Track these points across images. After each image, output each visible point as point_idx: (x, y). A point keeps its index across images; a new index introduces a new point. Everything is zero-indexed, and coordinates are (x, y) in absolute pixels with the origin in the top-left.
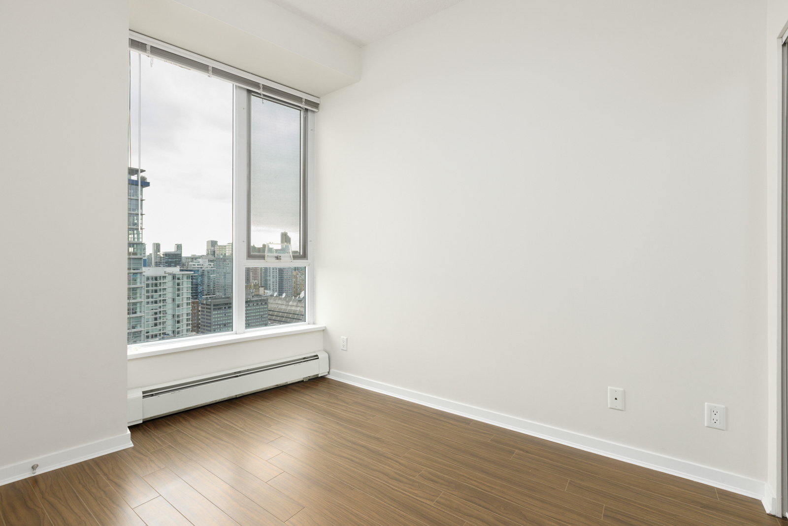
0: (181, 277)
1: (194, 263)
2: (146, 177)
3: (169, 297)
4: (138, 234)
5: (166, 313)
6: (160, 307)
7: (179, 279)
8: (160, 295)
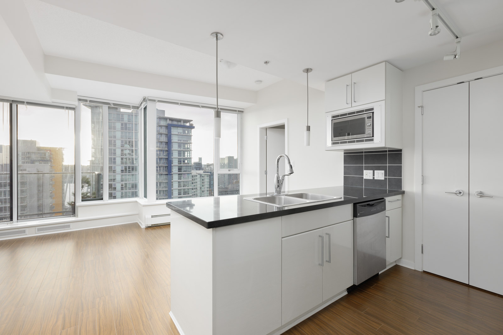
0: (204, 175)
1: (209, 168)
2: (193, 124)
3: (198, 186)
4: (190, 153)
5: (197, 195)
6: (194, 192)
7: (203, 177)
8: (194, 185)
